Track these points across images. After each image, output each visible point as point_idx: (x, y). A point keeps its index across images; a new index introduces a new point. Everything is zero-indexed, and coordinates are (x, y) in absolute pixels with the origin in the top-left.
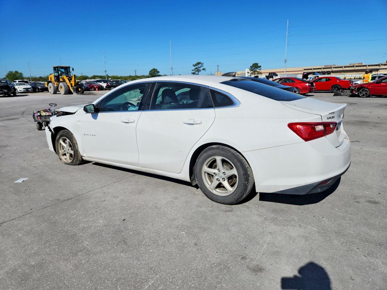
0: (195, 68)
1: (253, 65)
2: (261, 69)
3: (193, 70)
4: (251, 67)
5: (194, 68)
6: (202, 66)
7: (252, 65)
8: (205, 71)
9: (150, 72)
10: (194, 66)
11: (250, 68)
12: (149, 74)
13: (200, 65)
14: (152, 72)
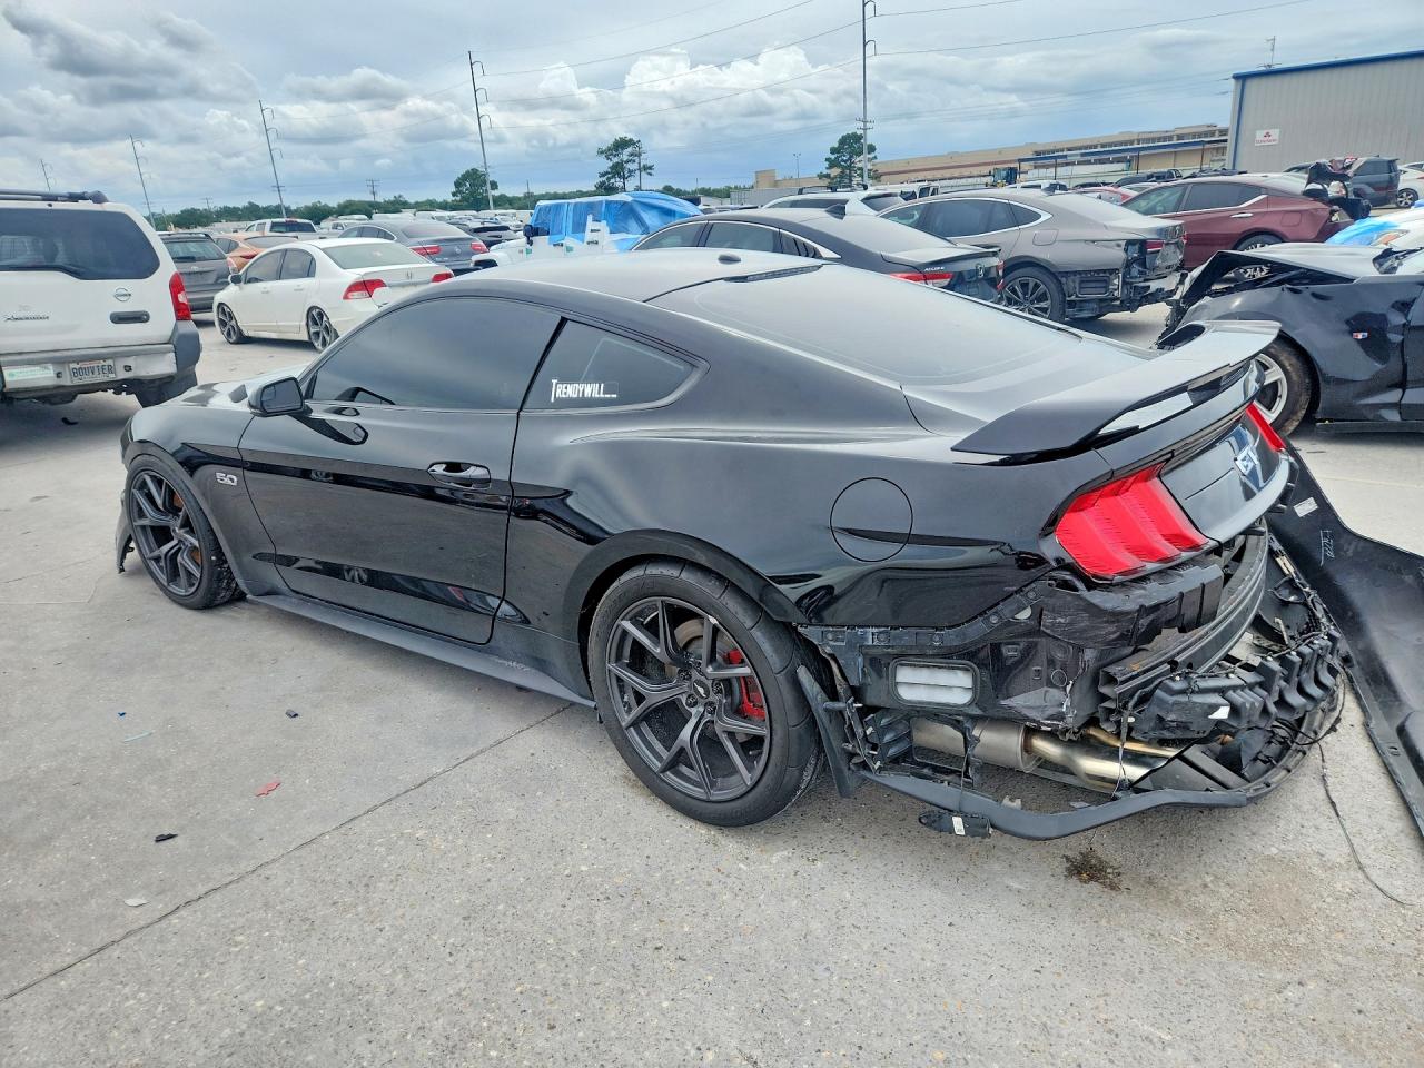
0: (609, 164)
1: (844, 141)
2: (875, 157)
3: (602, 175)
4: (833, 151)
5: (605, 165)
7: (836, 145)
8: (650, 174)
9: (458, 184)
10: (608, 153)
11: (833, 157)
12: (454, 194)
13: (625, 155)
14: (468, 184)
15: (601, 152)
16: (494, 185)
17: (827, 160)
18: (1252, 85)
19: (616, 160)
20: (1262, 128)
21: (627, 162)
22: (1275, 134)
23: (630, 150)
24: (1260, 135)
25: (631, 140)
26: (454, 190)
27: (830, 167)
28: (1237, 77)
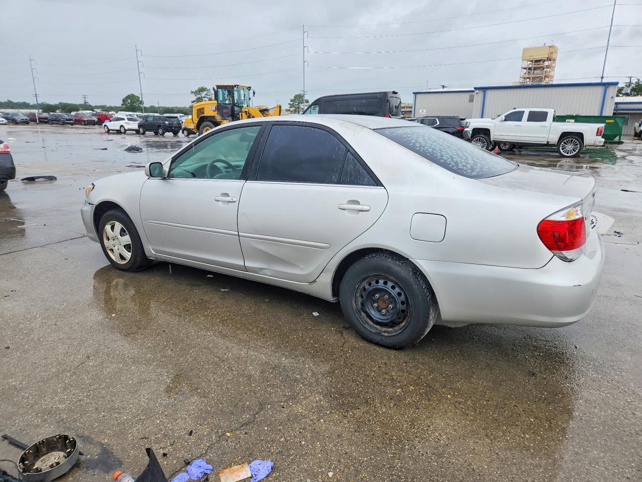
0: (196, 98)
1: (296, 97)
3: (193, 102)
4: (292, 101)
5: (194, 98)
6: (206, 95)
7: (293, 98)
9: (124, 101)
10: (195, 93)
11: (292, 103)
12: (122, 105)
13: (203, 94)
14: (129, 101)
15: (192, 92)
16: (141, 102)
17: (289, 104)
18: (418, 96)
19: (199, 96)
20: (421, 109)
21: (204, 97)
22: (425, 111)
23: (205, 93)
24: (421, 111)
25: (206, 88)
26: (122, 103)
27: (291, 107)
28: (414, 93)
